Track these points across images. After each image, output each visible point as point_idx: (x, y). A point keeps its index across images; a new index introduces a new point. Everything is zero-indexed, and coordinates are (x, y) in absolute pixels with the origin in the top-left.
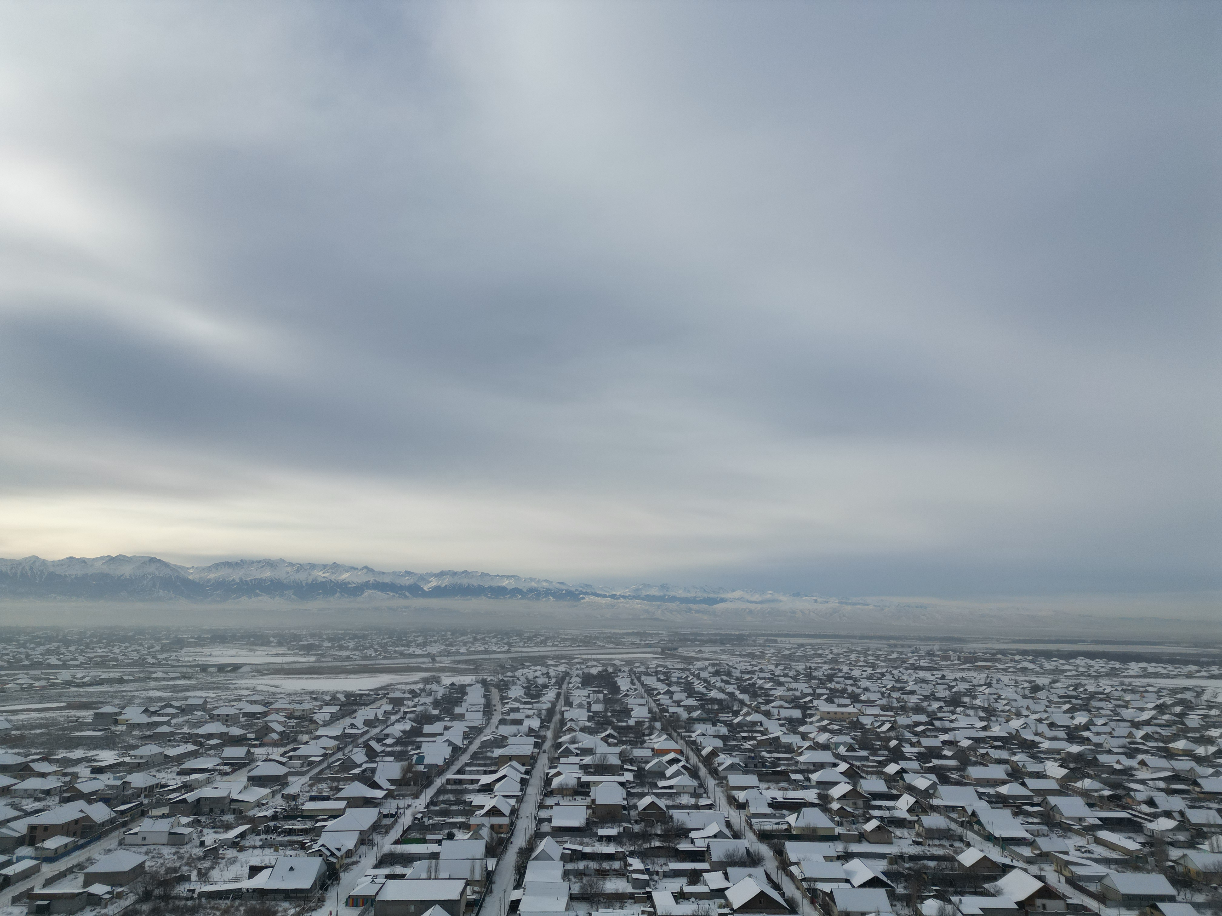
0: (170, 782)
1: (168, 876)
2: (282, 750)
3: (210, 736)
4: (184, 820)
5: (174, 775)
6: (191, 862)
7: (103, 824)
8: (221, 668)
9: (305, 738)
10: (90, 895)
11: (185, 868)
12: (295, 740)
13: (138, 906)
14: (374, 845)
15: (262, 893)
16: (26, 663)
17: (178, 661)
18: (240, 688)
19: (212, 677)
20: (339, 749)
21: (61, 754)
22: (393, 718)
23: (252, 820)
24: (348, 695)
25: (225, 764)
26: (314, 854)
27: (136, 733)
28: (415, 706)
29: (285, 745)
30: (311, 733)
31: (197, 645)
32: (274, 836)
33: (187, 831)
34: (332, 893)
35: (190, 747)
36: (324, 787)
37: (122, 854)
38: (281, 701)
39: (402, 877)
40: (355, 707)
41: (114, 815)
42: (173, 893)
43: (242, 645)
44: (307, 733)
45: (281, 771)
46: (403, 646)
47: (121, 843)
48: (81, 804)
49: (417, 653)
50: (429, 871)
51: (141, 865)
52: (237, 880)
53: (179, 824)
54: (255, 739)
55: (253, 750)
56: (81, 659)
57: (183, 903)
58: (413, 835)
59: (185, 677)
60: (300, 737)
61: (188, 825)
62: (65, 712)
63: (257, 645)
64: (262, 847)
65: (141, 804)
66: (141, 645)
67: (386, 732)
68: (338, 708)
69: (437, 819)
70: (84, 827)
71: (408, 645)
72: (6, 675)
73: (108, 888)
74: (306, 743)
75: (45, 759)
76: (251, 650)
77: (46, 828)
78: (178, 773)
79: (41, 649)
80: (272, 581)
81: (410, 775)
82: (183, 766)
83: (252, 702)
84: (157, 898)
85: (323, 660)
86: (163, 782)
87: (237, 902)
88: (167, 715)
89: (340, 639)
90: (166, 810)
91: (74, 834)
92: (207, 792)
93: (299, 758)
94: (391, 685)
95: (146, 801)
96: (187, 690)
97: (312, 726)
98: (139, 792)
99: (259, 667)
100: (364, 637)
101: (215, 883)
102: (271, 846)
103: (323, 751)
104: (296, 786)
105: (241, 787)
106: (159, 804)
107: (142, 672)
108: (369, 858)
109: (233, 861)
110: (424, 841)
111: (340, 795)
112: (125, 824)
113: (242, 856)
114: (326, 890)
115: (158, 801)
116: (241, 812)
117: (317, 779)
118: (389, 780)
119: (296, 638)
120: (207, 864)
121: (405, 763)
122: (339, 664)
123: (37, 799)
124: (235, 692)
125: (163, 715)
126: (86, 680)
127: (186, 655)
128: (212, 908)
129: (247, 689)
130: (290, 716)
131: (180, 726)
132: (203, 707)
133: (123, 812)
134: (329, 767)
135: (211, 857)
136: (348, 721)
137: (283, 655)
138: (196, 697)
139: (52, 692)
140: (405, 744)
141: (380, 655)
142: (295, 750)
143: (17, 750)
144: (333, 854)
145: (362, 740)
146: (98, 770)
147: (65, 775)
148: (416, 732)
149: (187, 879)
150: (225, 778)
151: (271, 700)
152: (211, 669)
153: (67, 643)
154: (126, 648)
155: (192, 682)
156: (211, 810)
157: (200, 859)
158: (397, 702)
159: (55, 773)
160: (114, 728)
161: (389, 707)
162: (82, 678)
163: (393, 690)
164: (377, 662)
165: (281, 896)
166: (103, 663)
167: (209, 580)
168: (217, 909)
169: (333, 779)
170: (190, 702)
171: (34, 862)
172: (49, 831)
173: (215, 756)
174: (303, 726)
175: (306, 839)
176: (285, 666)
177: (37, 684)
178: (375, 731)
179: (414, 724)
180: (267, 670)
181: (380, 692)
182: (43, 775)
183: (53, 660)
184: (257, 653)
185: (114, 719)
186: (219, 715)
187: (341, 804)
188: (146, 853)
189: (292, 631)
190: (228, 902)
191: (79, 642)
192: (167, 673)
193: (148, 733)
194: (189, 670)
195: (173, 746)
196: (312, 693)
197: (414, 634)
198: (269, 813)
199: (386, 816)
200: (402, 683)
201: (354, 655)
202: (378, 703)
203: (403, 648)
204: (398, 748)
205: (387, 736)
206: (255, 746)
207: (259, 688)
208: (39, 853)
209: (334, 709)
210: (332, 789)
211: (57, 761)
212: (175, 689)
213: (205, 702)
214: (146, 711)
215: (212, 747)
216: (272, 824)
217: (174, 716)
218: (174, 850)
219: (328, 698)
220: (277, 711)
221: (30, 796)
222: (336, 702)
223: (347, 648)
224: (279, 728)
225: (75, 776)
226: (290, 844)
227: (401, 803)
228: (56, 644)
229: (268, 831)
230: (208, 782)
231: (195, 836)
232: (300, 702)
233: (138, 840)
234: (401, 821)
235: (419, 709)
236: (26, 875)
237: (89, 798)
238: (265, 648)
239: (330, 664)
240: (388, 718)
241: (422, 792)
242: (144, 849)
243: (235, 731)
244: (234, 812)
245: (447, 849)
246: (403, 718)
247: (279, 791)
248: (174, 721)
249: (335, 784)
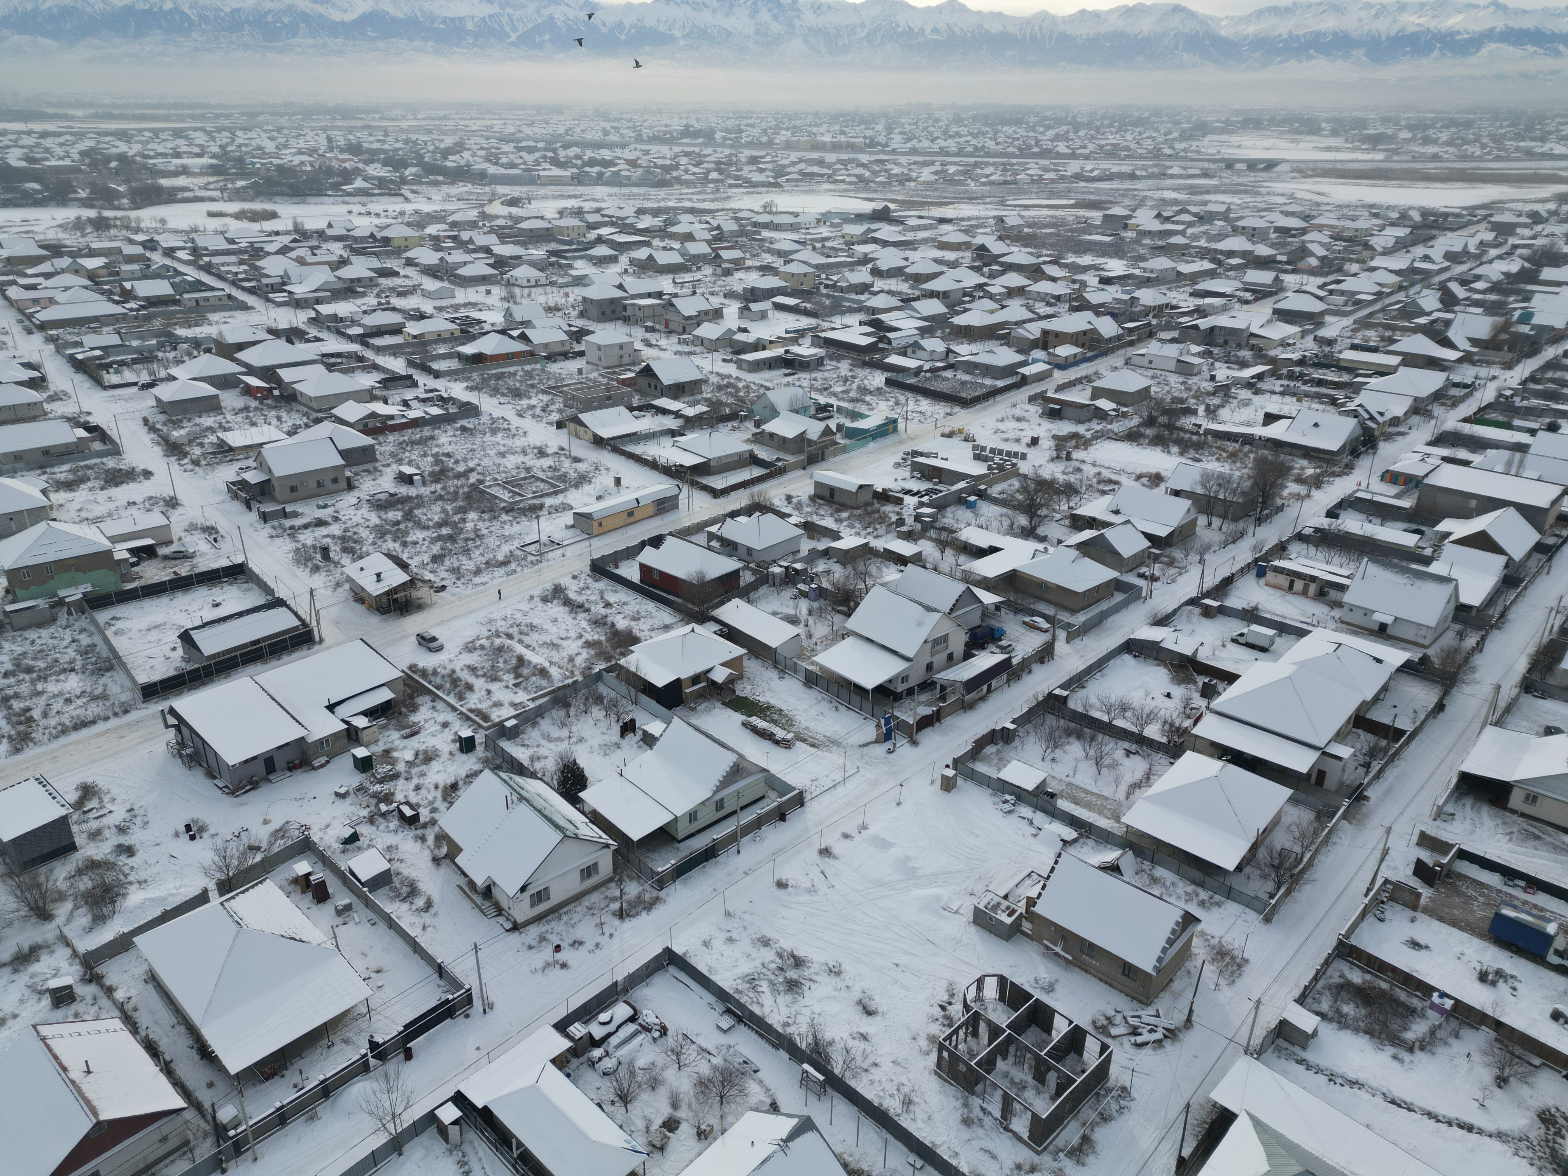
0: (1182, 304)
1: (1174, 406)
2: (1320, 281)
3: (1231, 254)
4: (1195, 349)
5: (1186, 296)
6: (1199, 395)
7: (1110, 340)
8: (1252, 165)
9: (1354, 268)
10: (1097, 408)
11: (1192, 401)
12: (1340, 270)
13: (1142, 430)
14: (1432, 417)
15: (1277, 445)
16: (1036, 150)
17: (1199, 152)
18: (1274, 194)
19: (1239, 176)
20: (1401, 288)
21: (1070, 259)
22: (1493, 252)
23: (1273, 361)
24: (1425, 213)
25: (1247, 290)
26: (1348, 413)
27: (1146, 241)
28: (1534, 237)
29: (1326, 274)
30: (1364, 262)
31: (1223, 131)
32: (1299, 384)
33: (1197, 361)
34: (1364, 463)
35: (1207, 265)
36: (1372, 336)
37: (1127, 373)
38: (1327, 214)
39: (1466, 463)
40: (1434, 232)
41: (1121, 331)
42: (1178, 424)
43: (1283, 132)
44: (1357, 261)
45: (1316, 307)
46: (1533, 139)
47: (1127, 362)
48: (1088, 315)
49: (1556, 152)
50: (1509, 464)
51: (1147, 389)
52: (1248, 424)
53: (1188, 352)
54: (1287, 263)
55: (1283, 276)
56: (1091, 147)
57: (1188, 436)
58: (1493, 416)
59: (1205, 175)
60: (1347, 266)
61: (1198, 355)
62: (1074, 211)
63: (1301, 133)
64: (1282, 394)
65: (1149, 324)
66: (1157, 130)
67: (1478, 271)
68: (1408, 231)
69: (1535, 402)
70: (1092, 340)
71: (1543, 139)
72: (1018, 164)
73: (1114, 406)
74: (1355, 275)
75: (1055, 262)
76: (1293, 141)
77: (1057, 335)
78: (1192, 295)
79: (1050, 133)
80: (1335, 34)
81: (1504, 336)
82: (1197, 287)
83: (1287, 214)
84: (1161, 425)
85: (1396, 158)
86: (1174, 302)
87: (1247, 448)
88: (1183, 223)
89: (1426, 127)
90: (1175, 334)
91: (1083, 346)
92: (1222, 321)
93: (1342, 293)
94: (1500, 202)
95: (1154, 322)
96: (1208, 192)
97: (1366, 254)
98: (1147, 311)
99: (1302, 166)
100: (1468, 124)
101: (1224, 422)
102: (1293, 395)
103: (1378, 289)
104: (1333, 328)
105: (1264, 320)
106: (1168, 327)
107: (1156, 165)
108: (1422, 432)
109: (1246, 403)
110: (1508, 426)
111: (1393, 348)
112: (1131, 344)
113: (1257, 400)
114: (1358, 456)
115: (1168, 322)
116: (1261, 350)
117: (1364, 324)
118: (1470, 339)
119: (1361, 124)
120: (1216, 401)
121: (1500, 320)
122: (1419, 166)
123: (1049, 304)
124: (1267, 198)
125: (1177, 223)
126: (1095, 173)
127: (1209, 146)
128: (1219, 448)
129: (1283, 195)
130: (1336, 237)
131: (1195, 237)
132: (1225, 216)
133: (1131, 330)
134: (1383, 310)
135: (1221, 395)
136: (1419, 251)
137: (1338, 149)
138: (1217, 202)
139: (1062, 186)
140: (1507, 292)
141: (1489, 153)
142: (1338, 282)
143: (1029, 250)
144: (1372, 418)
145: (1437, 279)
146: (1106, 281)
147: (1074, 281)
148: (1528, 276)
149: (1194, 412)
150: (1245, 307)
151: (1314, 213)
152: (1239, 166)
153: (1076, 126)
154: (1140, 134)
155: (1214, 182)
156: (1226, 342)
157: (1209, 394)
158: (1504, 230)
159: (1064, 278)
160: (1123, 234)
161: (1489, 236)
162: (1092, 171)
163: (1501, 210)
164: (1483, 165)
165: (1300, 453)
166: (1113, 153)
167: (1246, 37)
168: (1224, 450)
169: (1387, 327)
170: (1210, 208)
171: (1047, 367)
172: (1060, 338)
173: (1235, 279)
174: (1353, 252)
175: (1339, 394)
176: (1339, 166)
177: (1047, 176)
178: (1459, 269)
179: (1527, 265)
180: (1313, 170)
181: (1479, 212)
182: (1054, 279)
183: (1062, 148)
184: (1302, 145)
185: (1123, 223)
186: (1244, 228)
187: (1394, 360)
188: (1153, 378)
189: (1354, 114)
190: (1237, 446)
191: (1089, 125)
192: (1184, 168)
193: (1160, 243)
194: (1212, 166)
195: (1187, 262)
196: (1372, 206)
197: (1559, 120)
198: (1295, 356)
199: (1456, 385)
200: (1518, 201)
201: (1446, 152)
202: (1472, 229)
203: (1533, 144)
204: (1493, 297)
205: (1478, 278)
206: (1286, 272)
207: (1299, 195)
208: (1052, 359)
209: (1402, 232)
210: (1383, 339)
211: (1066, 266)
212: (1193, 190)
213: (1229, 210)
214: (1159, 216)
215: (1232, 268)
216: (1297, 369)
217: (1190, 224)
218: (1181, 379)
219: (1395, 215)
220: (1320, 228)
221: (1042, 300)
222: (1407, 223)
223: (1435, 142)
224: (1321, 252)
225: (1084, 284)
226: (1318, 396)
227: (1483, 372)
228: (1065, 128)
229: (1291, 376)
230: (1225, 309)
231: (1205, 368)
232: (1354, 219)
233: (1144, 362)
234: (1478, 395)
235: (1540, 242)
236: (1041, 377)
237: (1098, 310)
238: (1314, 138)
239: (1405, 166)
240: (1484, 252)
241: (1518, 361)
242: (1150, 373)
243: (1263, 250)
244: (1253, 347)
245: (1543, 442)
246: (1509, 254)
247: (1311, 331)
248: (1189, 231)
249: (1388, 333)
